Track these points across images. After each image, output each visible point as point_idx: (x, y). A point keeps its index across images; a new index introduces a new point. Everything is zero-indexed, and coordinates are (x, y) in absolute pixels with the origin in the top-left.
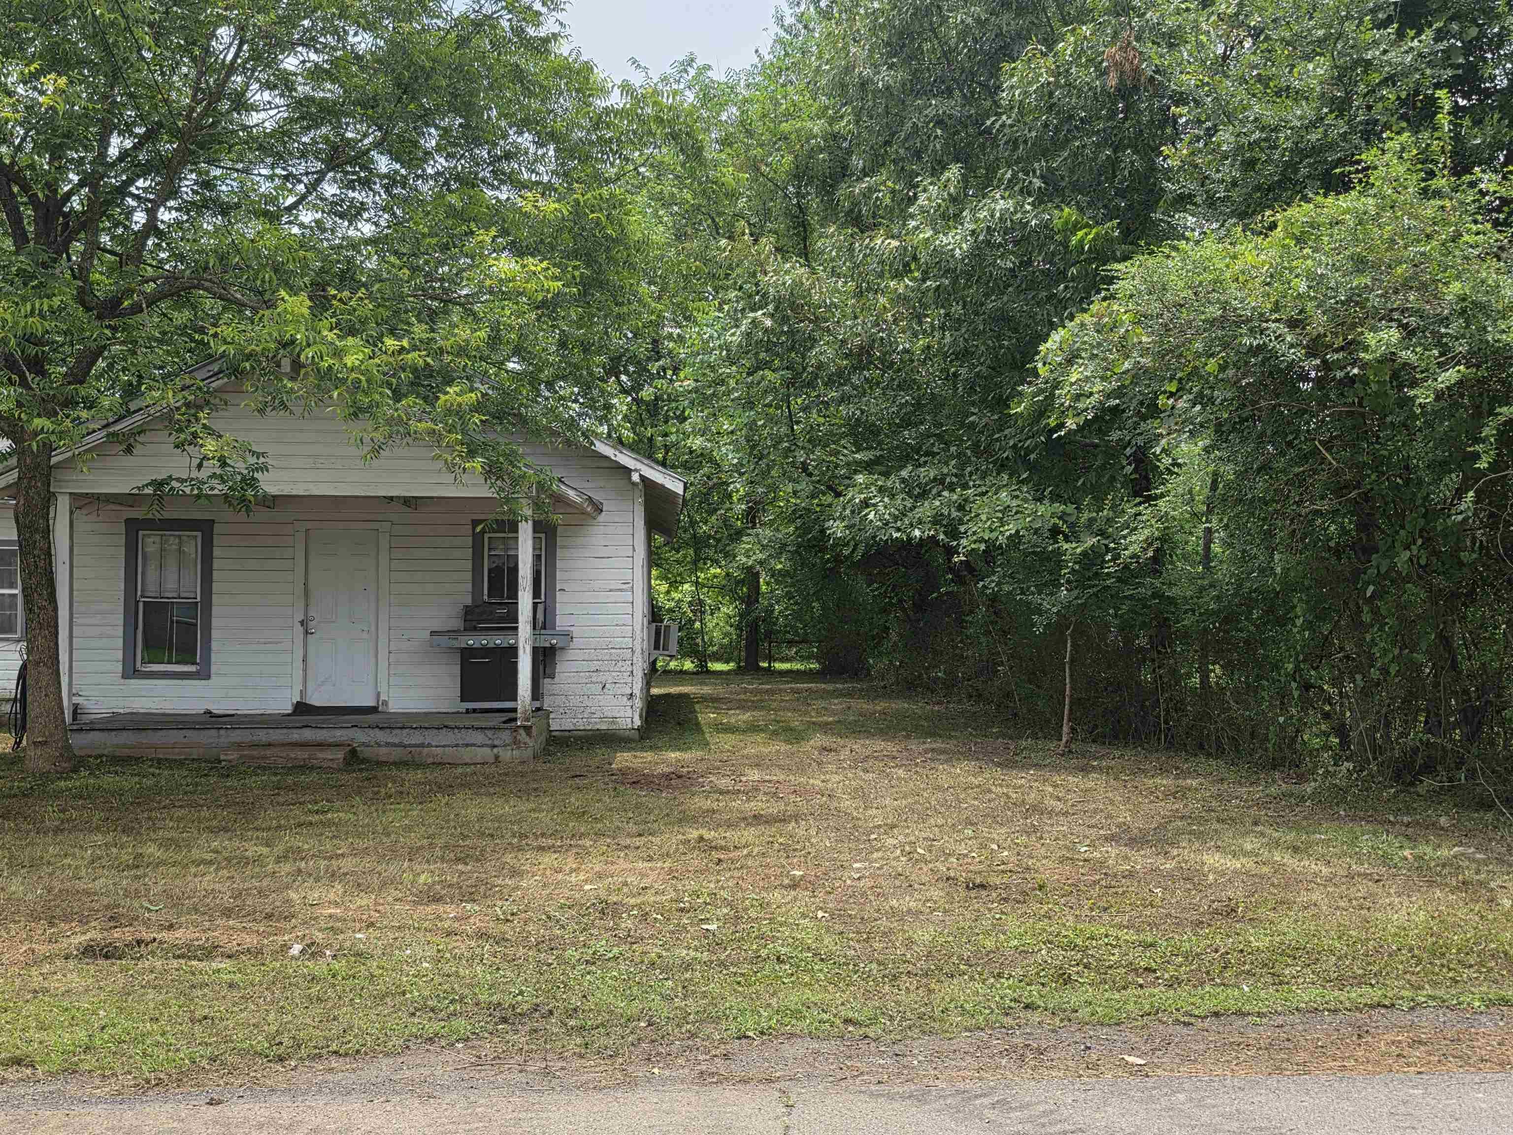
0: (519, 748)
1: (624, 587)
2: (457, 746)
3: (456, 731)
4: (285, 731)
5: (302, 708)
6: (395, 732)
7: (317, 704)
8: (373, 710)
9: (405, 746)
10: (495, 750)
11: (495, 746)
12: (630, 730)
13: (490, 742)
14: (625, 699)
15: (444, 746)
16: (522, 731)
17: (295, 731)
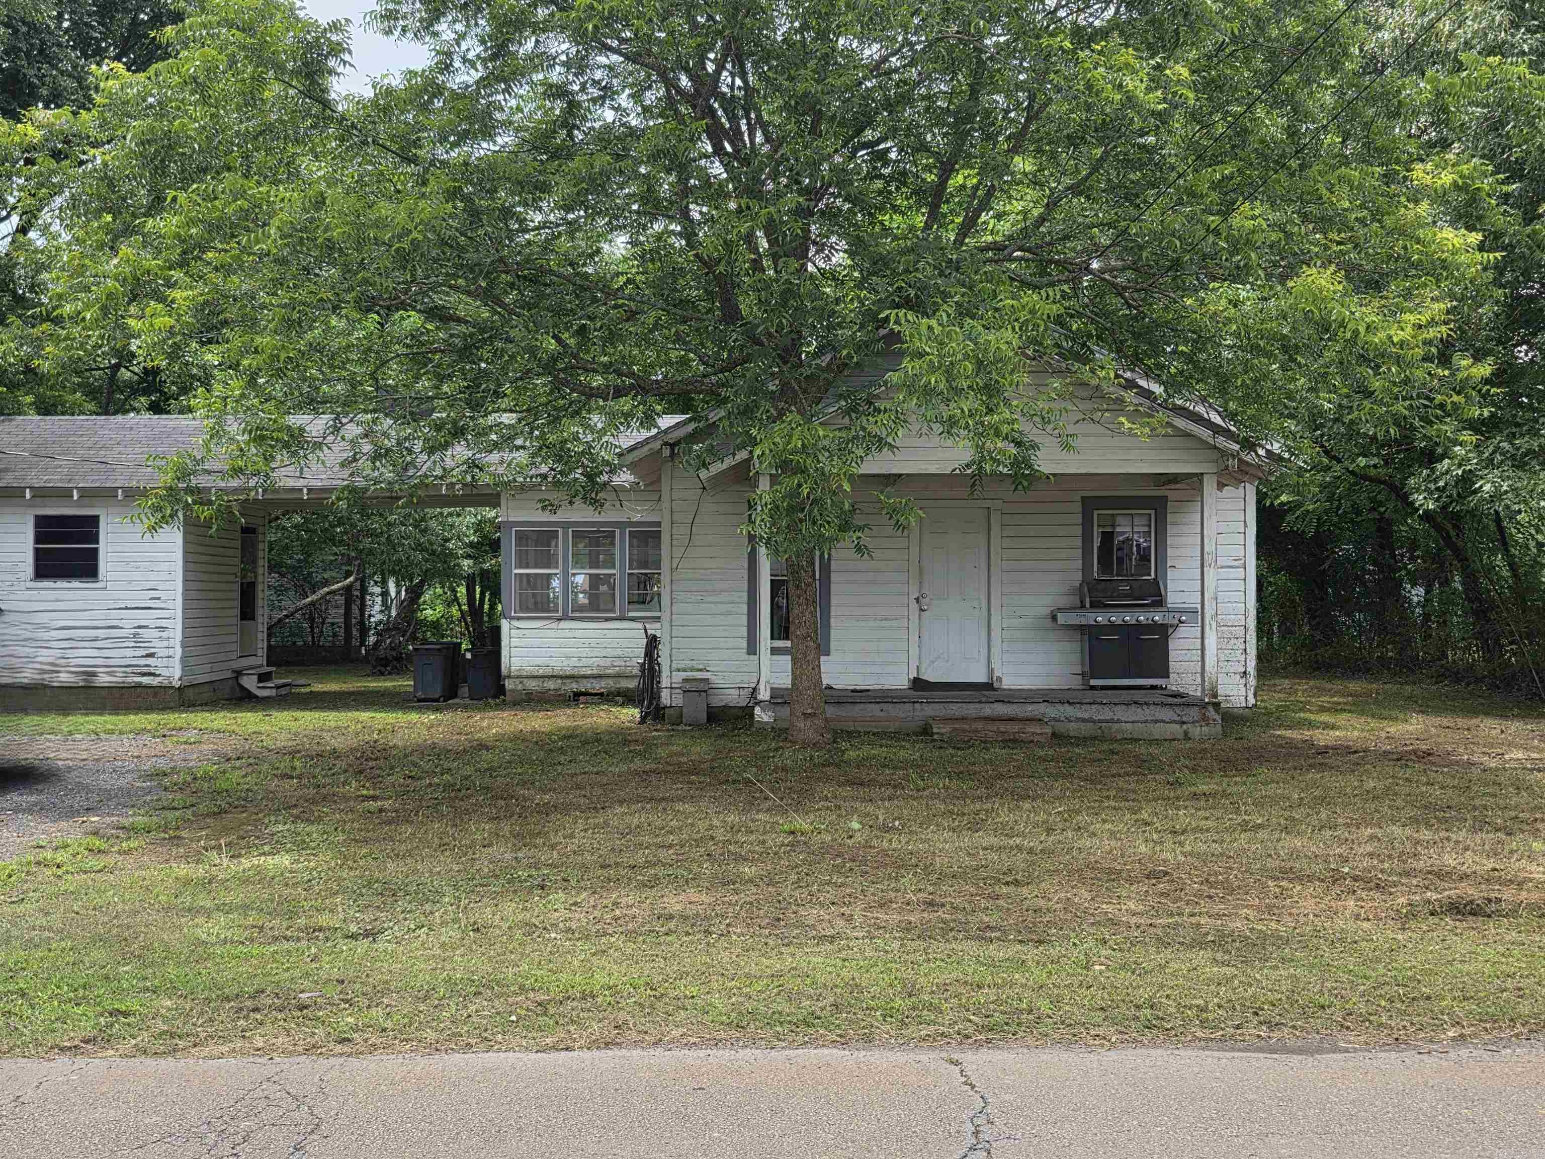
0: (1207, 725)
1: (1236, 563)
2: (1146, 721)
3: (1145, 707)
4: (977, 706)
5: (918, 684)
6: (1084, 707)
7: (932, 680)
8: (988, 686)
9: (1094, 722)
10: (1185, 727)
11: (1184, 723)
12: (1244, 708)
13: (1178, 719)
14: (1238, 677)
15: (1133, 722)
16: (1211, 708)
17: (987, 705)
